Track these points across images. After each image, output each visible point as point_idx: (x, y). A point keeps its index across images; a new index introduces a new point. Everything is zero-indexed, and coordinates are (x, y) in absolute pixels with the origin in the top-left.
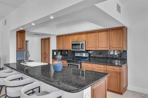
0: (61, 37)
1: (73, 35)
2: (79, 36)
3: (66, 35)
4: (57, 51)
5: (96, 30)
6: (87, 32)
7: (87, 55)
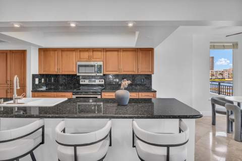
0: (52, 53)
1: (80, 51)
2: (91, 53)
3: (63, 50)
4: (41, 76)
5: (120, 49)
6: (106, 49)
7: (102, 81)
